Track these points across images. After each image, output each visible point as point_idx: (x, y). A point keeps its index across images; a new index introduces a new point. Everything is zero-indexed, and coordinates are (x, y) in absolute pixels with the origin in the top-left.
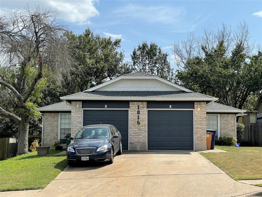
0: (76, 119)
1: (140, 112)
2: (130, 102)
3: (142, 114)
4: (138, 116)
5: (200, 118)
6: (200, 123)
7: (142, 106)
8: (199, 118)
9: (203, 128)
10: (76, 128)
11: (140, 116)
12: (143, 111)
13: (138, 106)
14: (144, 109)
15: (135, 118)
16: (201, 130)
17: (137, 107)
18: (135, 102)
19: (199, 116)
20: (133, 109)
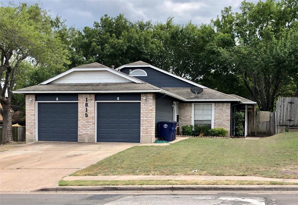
0: (30, 112)
1: (88, 105)
2: (79, 95)
3: (90, 107)
4: (86, 109)
5: (146, 110)
6: (146, 115)
7: (90, 98)
9: (148, 120)
10: (30, 120)
11: (88, 108)
12: (91, 103)
13: (87, 99)
14: (92, 101)
15: (83, 110)
16: (147, 122)
18: (84, 95)
19: (146, 108)
20: (82, 102)
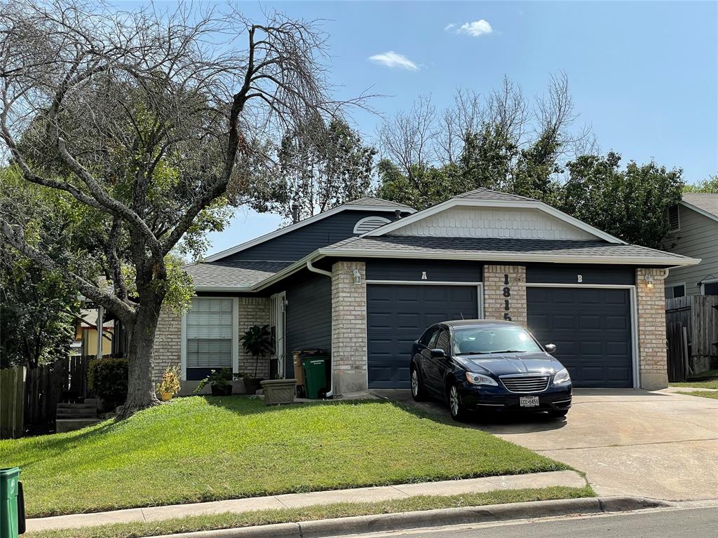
1: (511, 292)
2: (486, 266)
3: (516, 297)
4: (507, 302)
5: (651, 309)
6: (651, 320)
7: (515, 275)
8: (649, 307)
9: (657, 333)
11: (510, 301)
12: (516, 288)
13: (506, 277)
14: (520, 284)
15: (498, 306)
16: (654, 337)
17: (504, 280)
18: (498, 266)
19: (649, 303)
20: (494, 284)
